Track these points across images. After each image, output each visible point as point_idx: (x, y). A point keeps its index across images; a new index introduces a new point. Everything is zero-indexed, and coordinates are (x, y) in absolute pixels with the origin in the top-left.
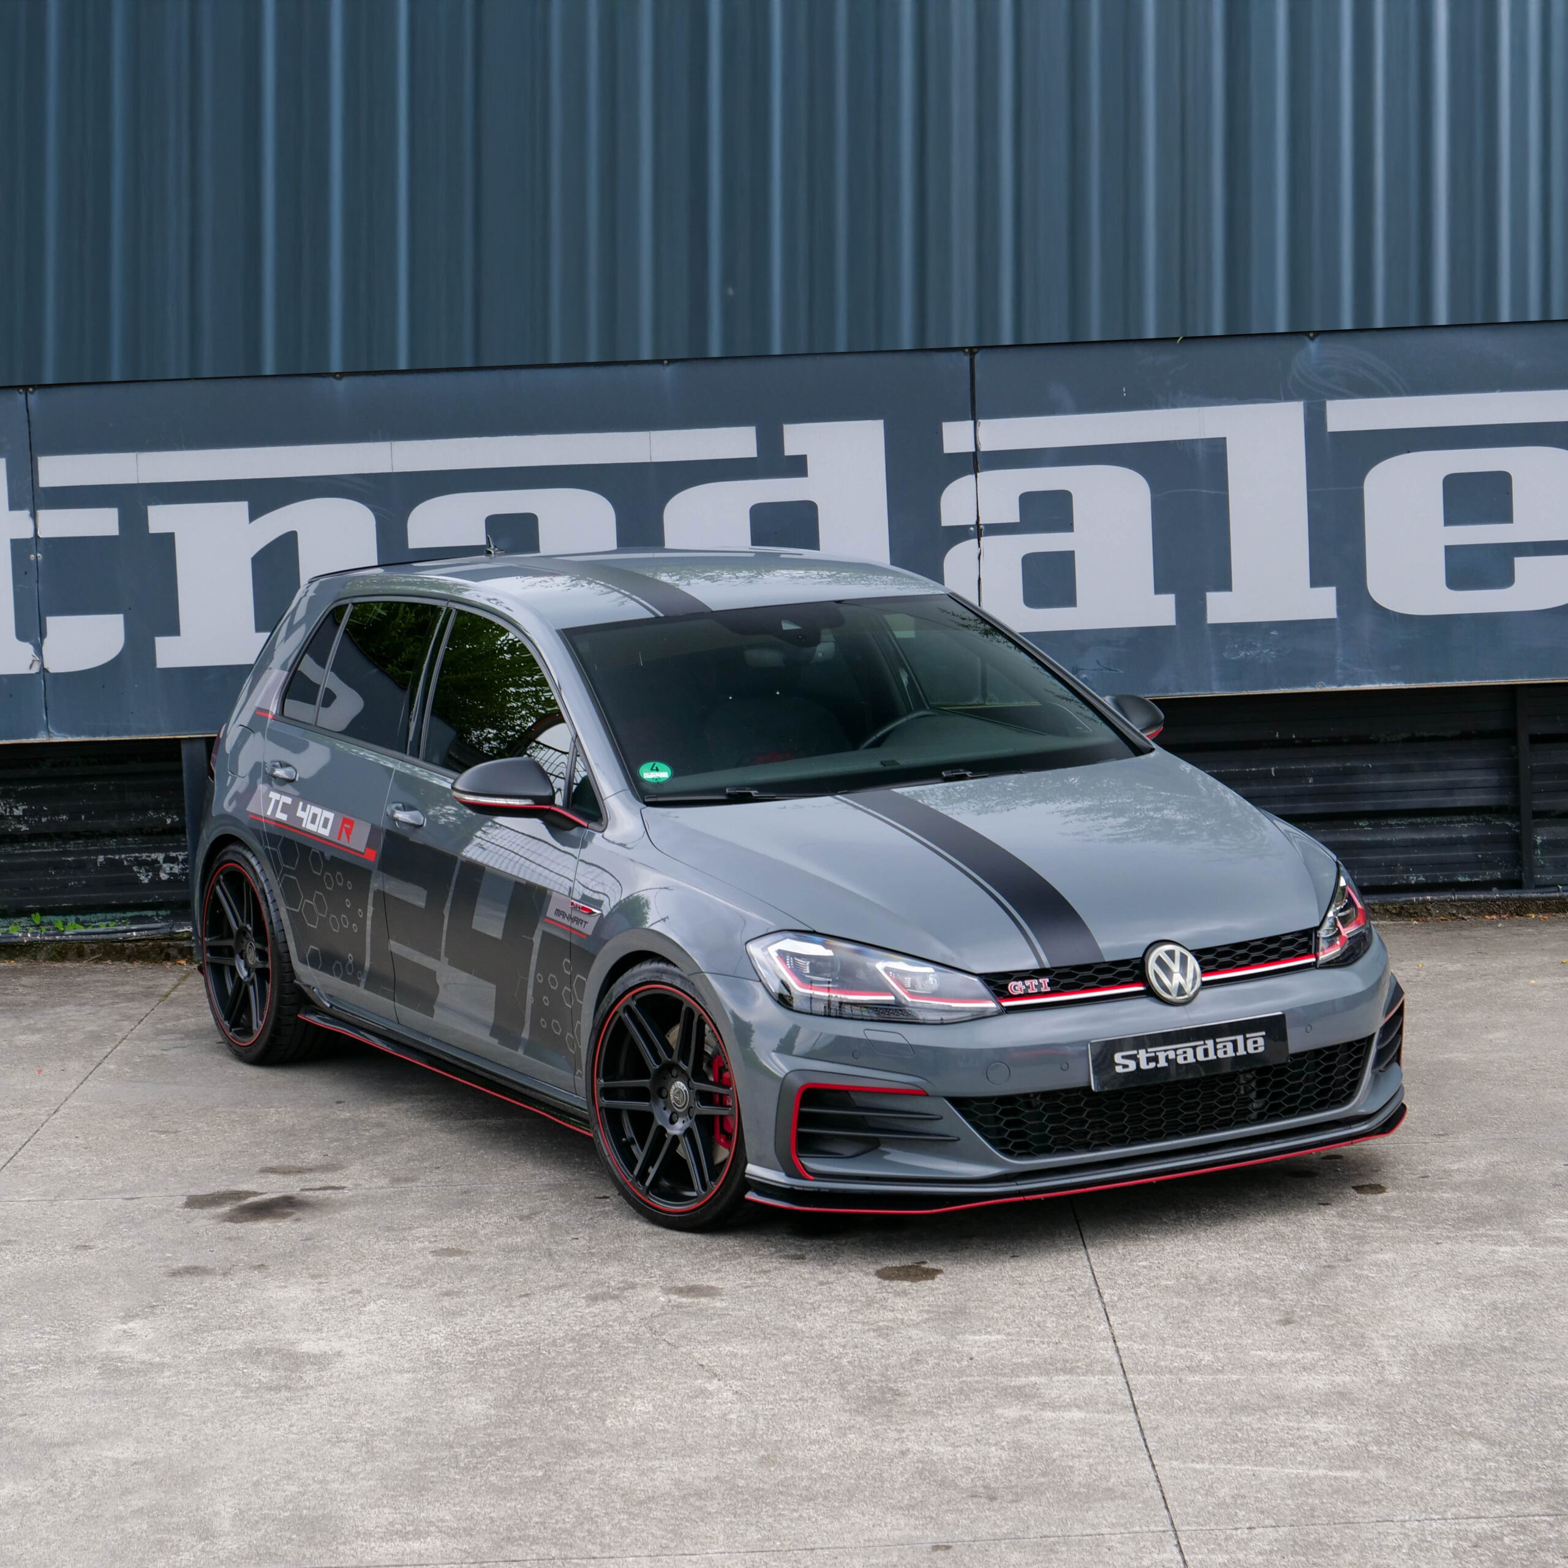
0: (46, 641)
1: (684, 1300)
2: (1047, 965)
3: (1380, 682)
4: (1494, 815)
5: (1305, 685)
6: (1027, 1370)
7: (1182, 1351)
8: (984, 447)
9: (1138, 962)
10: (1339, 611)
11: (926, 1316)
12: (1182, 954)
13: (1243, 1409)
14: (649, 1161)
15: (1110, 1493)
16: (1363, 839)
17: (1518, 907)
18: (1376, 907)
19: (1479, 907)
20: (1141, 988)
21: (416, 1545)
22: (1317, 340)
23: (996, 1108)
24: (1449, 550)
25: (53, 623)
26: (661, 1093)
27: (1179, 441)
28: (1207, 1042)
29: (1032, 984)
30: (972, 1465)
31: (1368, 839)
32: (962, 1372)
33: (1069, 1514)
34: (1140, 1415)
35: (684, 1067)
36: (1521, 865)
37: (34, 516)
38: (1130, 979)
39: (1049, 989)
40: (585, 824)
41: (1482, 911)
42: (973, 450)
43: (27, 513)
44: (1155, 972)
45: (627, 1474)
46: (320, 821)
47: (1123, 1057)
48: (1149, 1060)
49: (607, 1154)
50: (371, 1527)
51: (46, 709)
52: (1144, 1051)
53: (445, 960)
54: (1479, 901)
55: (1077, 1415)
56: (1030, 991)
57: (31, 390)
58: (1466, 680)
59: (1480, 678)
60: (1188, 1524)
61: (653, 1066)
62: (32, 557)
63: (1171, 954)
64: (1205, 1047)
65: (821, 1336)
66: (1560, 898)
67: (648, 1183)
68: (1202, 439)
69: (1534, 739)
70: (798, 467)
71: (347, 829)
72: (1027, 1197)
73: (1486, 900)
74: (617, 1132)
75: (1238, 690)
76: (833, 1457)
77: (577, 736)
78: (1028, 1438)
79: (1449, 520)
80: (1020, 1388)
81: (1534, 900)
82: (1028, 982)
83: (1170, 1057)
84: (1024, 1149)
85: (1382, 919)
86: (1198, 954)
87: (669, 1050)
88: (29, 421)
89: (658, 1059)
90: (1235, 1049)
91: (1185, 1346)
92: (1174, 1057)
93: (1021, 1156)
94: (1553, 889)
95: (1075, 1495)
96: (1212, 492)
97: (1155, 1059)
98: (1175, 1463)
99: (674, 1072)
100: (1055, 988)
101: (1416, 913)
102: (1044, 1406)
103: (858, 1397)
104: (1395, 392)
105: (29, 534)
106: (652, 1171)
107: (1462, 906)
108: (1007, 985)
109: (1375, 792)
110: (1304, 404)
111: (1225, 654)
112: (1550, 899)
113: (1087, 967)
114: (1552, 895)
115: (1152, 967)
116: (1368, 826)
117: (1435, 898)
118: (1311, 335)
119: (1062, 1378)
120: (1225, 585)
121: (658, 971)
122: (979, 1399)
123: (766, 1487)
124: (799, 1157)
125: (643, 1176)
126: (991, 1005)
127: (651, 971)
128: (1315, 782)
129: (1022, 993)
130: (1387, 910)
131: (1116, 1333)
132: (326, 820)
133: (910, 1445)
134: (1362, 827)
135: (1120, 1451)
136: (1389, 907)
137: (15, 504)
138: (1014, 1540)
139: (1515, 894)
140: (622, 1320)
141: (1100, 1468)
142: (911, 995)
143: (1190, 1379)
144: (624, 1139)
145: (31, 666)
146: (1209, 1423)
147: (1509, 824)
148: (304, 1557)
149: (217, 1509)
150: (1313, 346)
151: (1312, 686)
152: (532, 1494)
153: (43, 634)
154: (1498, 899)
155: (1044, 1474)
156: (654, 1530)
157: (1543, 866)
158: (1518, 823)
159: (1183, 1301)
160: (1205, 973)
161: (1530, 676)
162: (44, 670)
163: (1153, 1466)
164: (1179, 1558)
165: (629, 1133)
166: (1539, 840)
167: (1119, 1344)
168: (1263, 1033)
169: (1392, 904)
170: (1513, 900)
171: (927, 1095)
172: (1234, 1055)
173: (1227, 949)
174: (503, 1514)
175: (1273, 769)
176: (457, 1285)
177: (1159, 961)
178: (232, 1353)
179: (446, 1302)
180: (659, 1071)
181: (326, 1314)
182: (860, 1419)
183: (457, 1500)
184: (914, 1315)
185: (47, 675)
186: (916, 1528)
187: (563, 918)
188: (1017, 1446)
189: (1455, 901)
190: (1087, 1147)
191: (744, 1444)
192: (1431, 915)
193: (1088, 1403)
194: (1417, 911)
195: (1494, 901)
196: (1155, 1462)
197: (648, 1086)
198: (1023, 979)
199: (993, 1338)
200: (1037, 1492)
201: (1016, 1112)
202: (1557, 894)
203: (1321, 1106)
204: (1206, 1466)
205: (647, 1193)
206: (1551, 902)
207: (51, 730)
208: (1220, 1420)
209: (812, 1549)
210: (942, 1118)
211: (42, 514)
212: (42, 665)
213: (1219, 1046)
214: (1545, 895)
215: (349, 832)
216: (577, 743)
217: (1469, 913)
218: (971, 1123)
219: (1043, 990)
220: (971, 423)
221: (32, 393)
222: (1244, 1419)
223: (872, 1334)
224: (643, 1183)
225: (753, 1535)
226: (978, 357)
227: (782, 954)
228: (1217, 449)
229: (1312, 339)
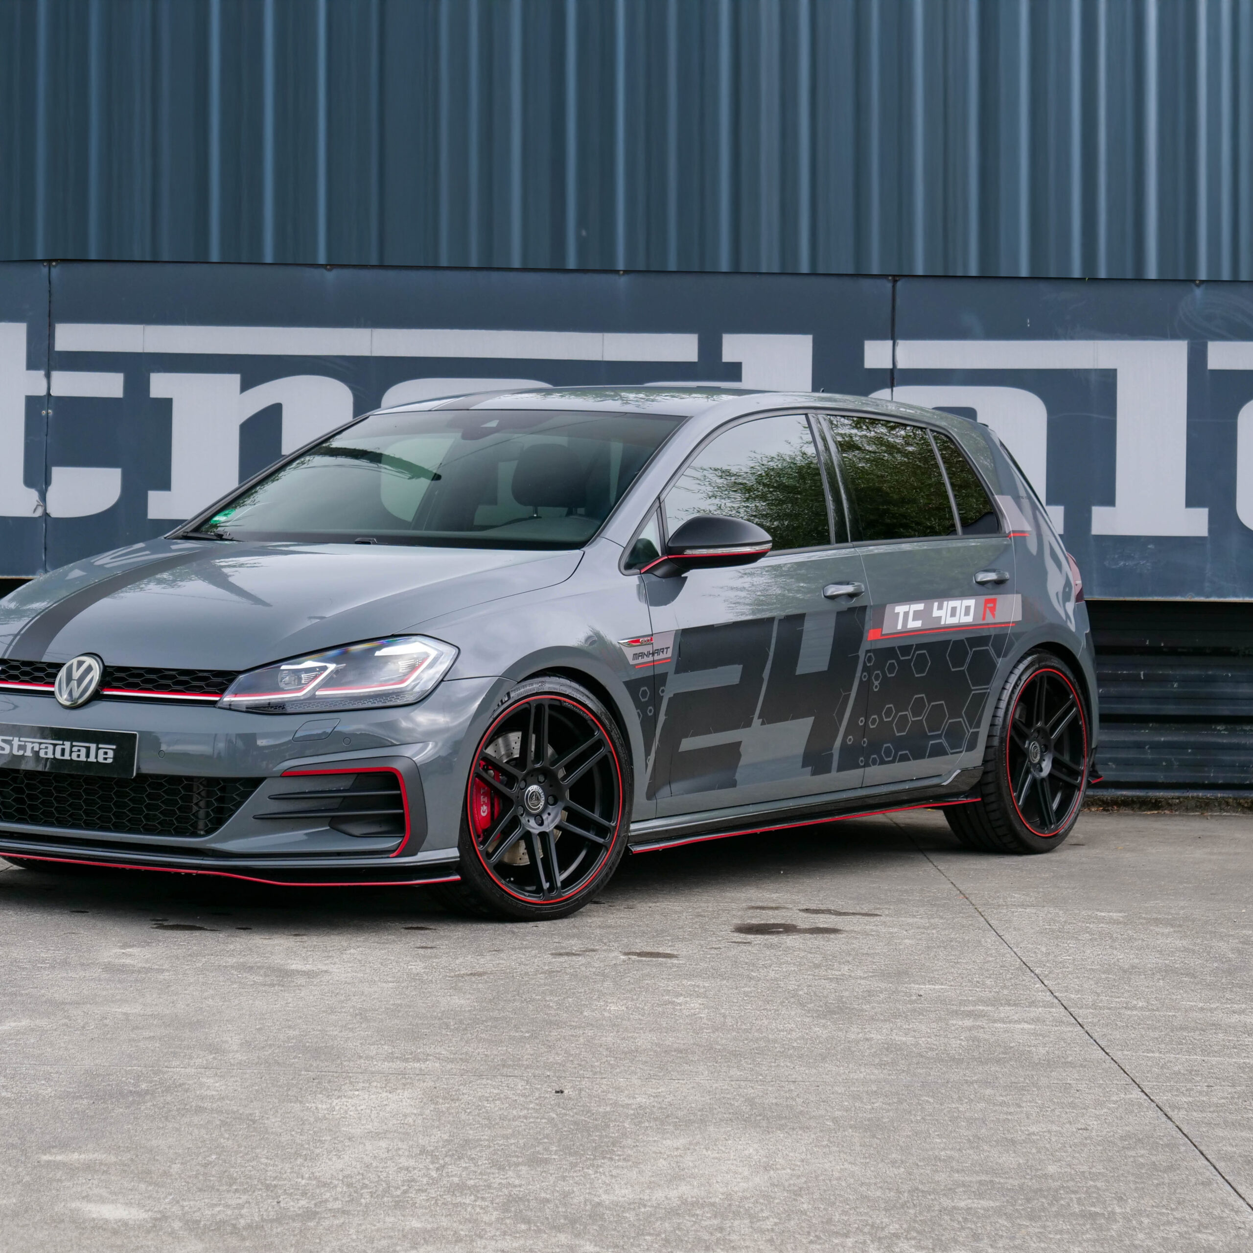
0: (50, 488)
1: (644, 959)
3: (1243, 596)
5: (1176, 595)
6: (975, 1003)
7: (1117, 1000)
8: (901, 365)
10: (1210, 530)
11: (871, 974)
13: (1182, 1028)
15: (1072, 1065)
16: (1220, 740)
18: (1231, 800)
21: (417, 1065)
22: (1203, 287)
25: (58, 473)
27: (1075, 370)
30: (935, 1047)
31: (1225, 741)
32: (915, 1002)
33: (1034, 1073)
34: (1086, 1028)
37: (48, 376)
42: (890, 366)
43: (41, 373)
45: (609, 1039)
50: (371, 1054)
51: (46, 549)
55: (1026, 1026)
57: (54, 264)
60: (1149, 1081)
62: (44, 412)
65: (776, 979)
68: (1096, 370)
70: (734, 371)
75: (1116, 596)
76: (803, 1038)
78: (981, 1035)
80: (969, 1012)
85: (1234, 812)
88: (50, 291)
91: (1119, 997)
95: (1037, 1064)
96: (1102, 417)
98: (1126, 1052)
102: (995, 1021)
103: (818, 1010)
105: (43, 392)
109: (1234, 699)
110: (1188, 344)
111: (1106, 563)
116: (1224, 730)
118: (1198, 283)
119: (1007, 1008)
120: (1110, 501)
122: (933, 1016)
123: (742, 1050)
128: (1179, 687)
130: (1239, 804)
131: (1051, 989)
133: (872, 1036)
134: (1219, 730)
135: (1072, 1045)
136: (1242, 801)
137: (32, 365)
138: (986, 1083)
140: (588, 965)
141: (1056, 1052)
143: (1129, 1012)
145: (35, 510)
146: (1152, 1034)
148: (311, 1065)
149: (224, 1039)
150: (1198, 292)
151: (1182, 596)
152: (522, 1044)
153: (48, 482)
155: (1005, 1053)
156: (641, 1066)
159: (1110, 976)
162: (46, 515)
163: (1107, 1053)
164: (1145, 1097)
167: (1057, 994)
169: (1244, 798)
174: (495, 1052)
175: (1142, 673)
176: (430, 944)
178: (226, 967)
179: (421, 951)
181: (309, 953)
182: (823, 1021)
183: (451, 1045)
184: (860, 973)
185: (48, 518)
186: (889, 1075)
188: (975, 1039)
191: (716, 1030)
193: (1036, 1020)
196: (1107, 1051)
199: (937, 987)
200: (998, 1061)
204: (1157, 1055)
207: (48, 569)
208: (1163, 1033)
209: (795, 1082)
211: (56, 375)
212: (45, 510)
220: (890, 343)
221: (55, 266)
222: (1185, 1034)
223: (823, 981)
225: (734, 1072)
226: (899, 284)
228: (1108, 378)
229: (1198, 286)
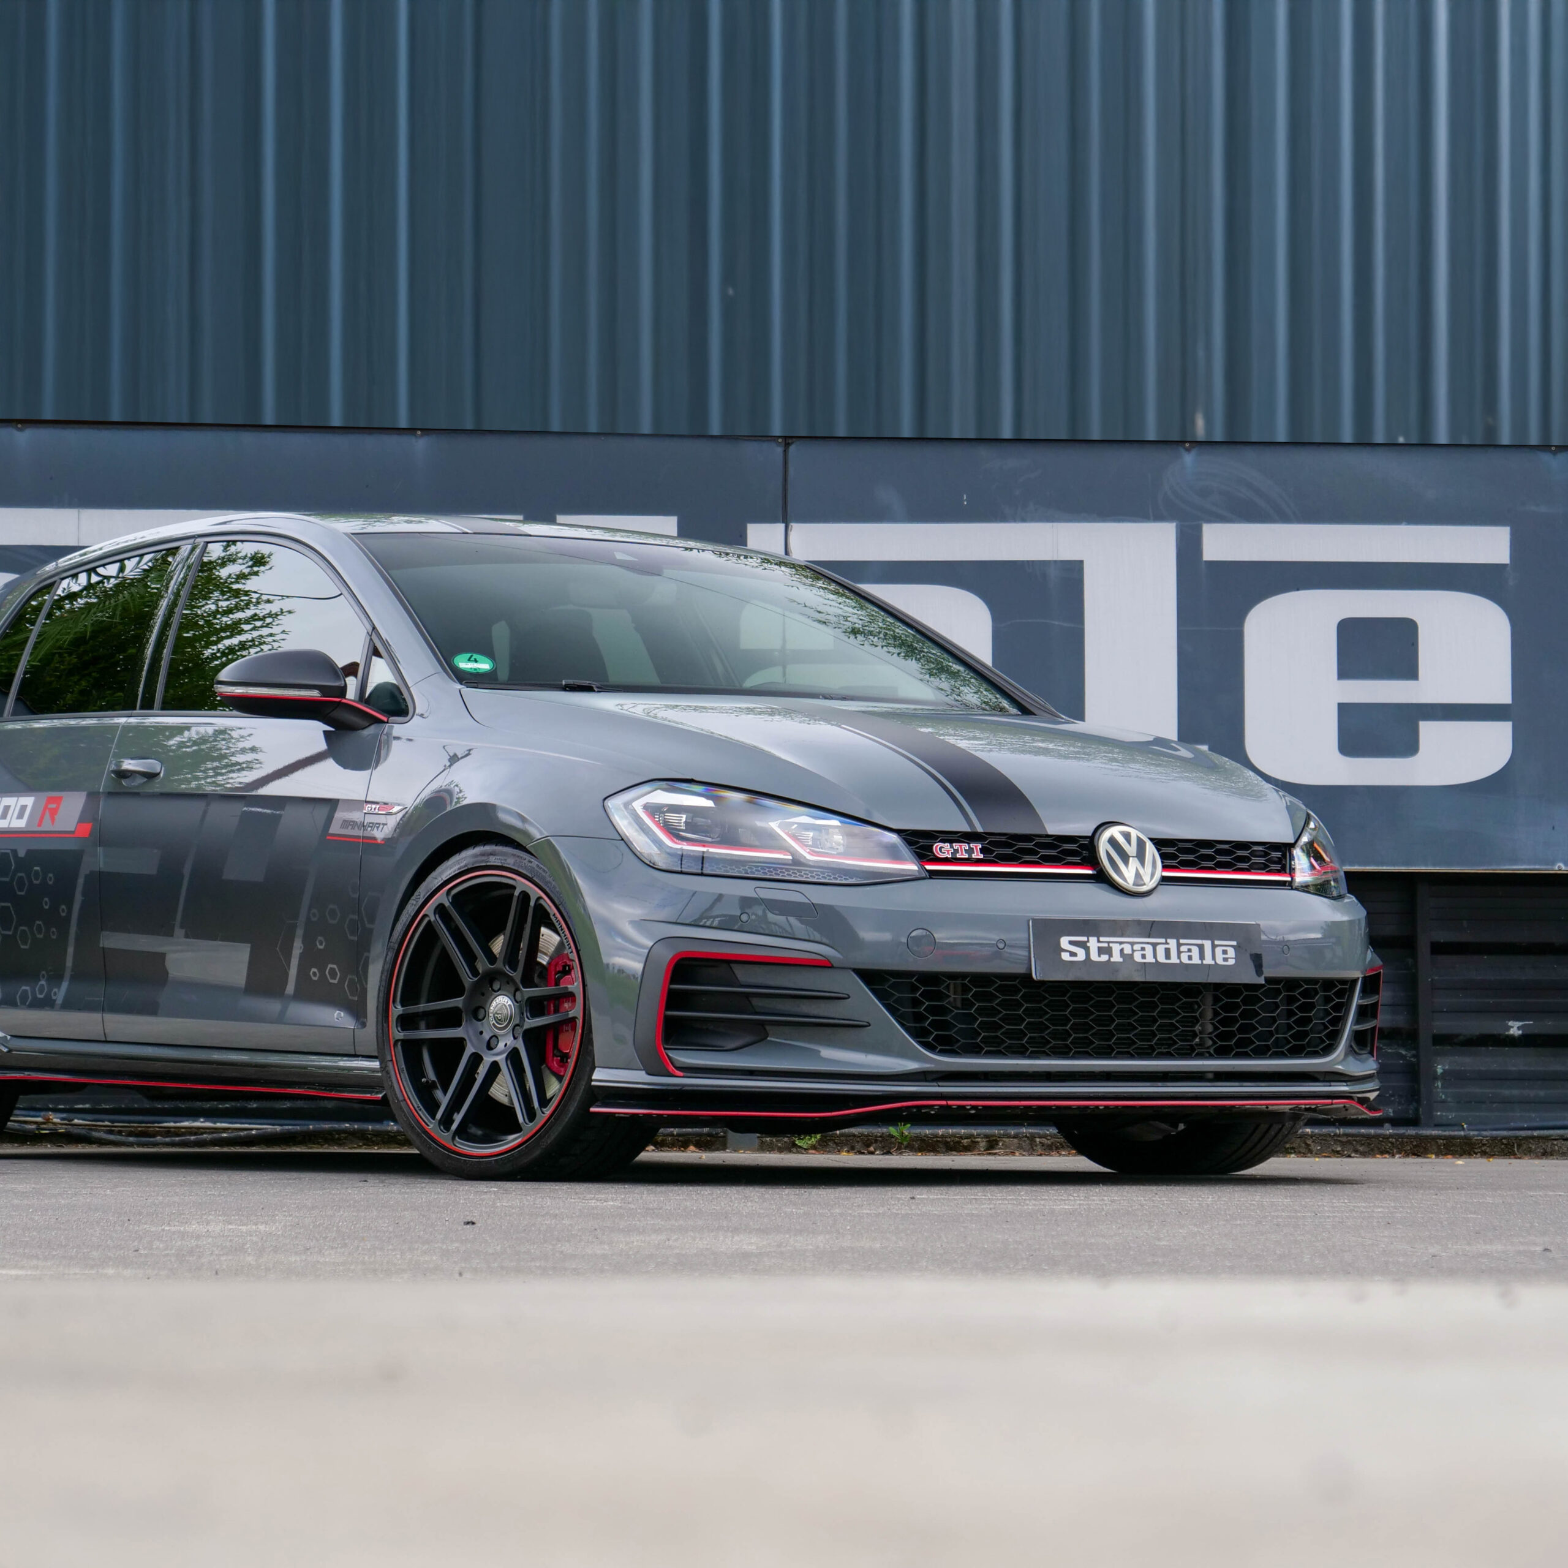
2: (980, 829)
4: (1385, 1041)
9: (1086, 842)
12: (1139, 839)
14: (455, 1105)
17: (1415, 1146)
19: (1369, 1144)
20: (1090, 872)
22: (1195, 448)
23: (914, 989)
24: (1344, 709)
26: (477, 1012)
27: (1028, 558)
28: (1169, 941)
29: (962, 850)
35: (512, 974)
36: (1418, 1102)
38: (1077, 859)
39: (981, 856)
40: (385, 719)
41: (1372, 1150)
44: (1107, 852)
46: (14, 812)
47: (1071, 943)
48: (1101, 951)
49: (401, 1098)
52: (1095, 939)
53: (179, 932)
54: (1368, 1137)
56: (958, 856)
58: (1360, 865)
59: (1377, 864)
61: (468, 980)
63: (1127, 836)
64: (1167, 946)
66: (1465, 1137)
67: (454, 1127)
68: (1055, 558)
69: (1437, 949)
71: (50, 810)
72: (950, 1103)
73: (1377, 1136)
74: (415, 1071)
77: (374, 628)
79: (1344, 673)
81: (1434, 1138)
82: (956, 846)
83: (1126, 952)
84: (944, 1044)
86: (1159, 843)
87: (492, 958)
89: (474, 972)
90: (1202, 956)
92: (1130, 952)
93: (943, 1052)
94: (1456, 1128)
96: (1065, 621)
97: (1108, 951)
99: (496, 986)
100: (991, 857)
101: (1293, 1148)
104: (1283, 517)
106: (458, 1118)
107: (1349, 1142)
108: (933, 845)
110: (1177, 526)
112: (1454, 1137)
113: (1027, 838)
114: (1456, 1133)
115: (1103, 847)
117: (1316, 1131)
118: (1187, 445)
121: (483, 855)
124: (665, 1049)
125: (446, 1122)
126: (914, 867)
127: (476, 856)
129: (950, 856)
132: (24, 808)
139: (1411, 1131)
142: (812, 853)
144: (423, 1080)
147: (1404, 1052)
150: (1189, 458)
154: (1391, 1136)
157: (1443, 1102)
158: (1414, 1052)
160: (1165, 867)
161: (1434, 865)
165: (431, 1075)
166: (1439, 1070)
168: (1234, 943)
170: (1409, 1137)
171: (831, 967)
172: (1199, 962)
173: (1189, 845)
177: (1112, 841)
180: (476, 986)
187: (353, 828)
189: (1339, 1136)
190: (1021, 1052)
192: (1311, 1151)
194: (1294, 1145)
195: (1386, 1138)
197: (460, 1005)
198: (951, 842)
201: (940, 996)
202: (1462, 1133)
203: (1296, 1052)
205: (453, 1138)
206: (1454, 1141)
210: (849, 997)
213: (1183, 948)
214: (1447, 1133)
215: (54, 813)
216: (374, 637)
217: (1356, 1151)
218: (884, 1005)
219: (974, 856)
220: (782, 526)
224: (448, 1129)
226: (792, 449)
227: (653, 810)
228: (1072, 570)
229: (1188, 450)
